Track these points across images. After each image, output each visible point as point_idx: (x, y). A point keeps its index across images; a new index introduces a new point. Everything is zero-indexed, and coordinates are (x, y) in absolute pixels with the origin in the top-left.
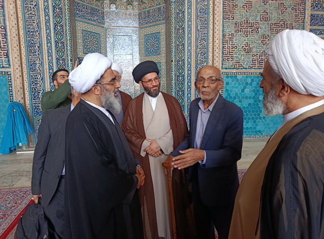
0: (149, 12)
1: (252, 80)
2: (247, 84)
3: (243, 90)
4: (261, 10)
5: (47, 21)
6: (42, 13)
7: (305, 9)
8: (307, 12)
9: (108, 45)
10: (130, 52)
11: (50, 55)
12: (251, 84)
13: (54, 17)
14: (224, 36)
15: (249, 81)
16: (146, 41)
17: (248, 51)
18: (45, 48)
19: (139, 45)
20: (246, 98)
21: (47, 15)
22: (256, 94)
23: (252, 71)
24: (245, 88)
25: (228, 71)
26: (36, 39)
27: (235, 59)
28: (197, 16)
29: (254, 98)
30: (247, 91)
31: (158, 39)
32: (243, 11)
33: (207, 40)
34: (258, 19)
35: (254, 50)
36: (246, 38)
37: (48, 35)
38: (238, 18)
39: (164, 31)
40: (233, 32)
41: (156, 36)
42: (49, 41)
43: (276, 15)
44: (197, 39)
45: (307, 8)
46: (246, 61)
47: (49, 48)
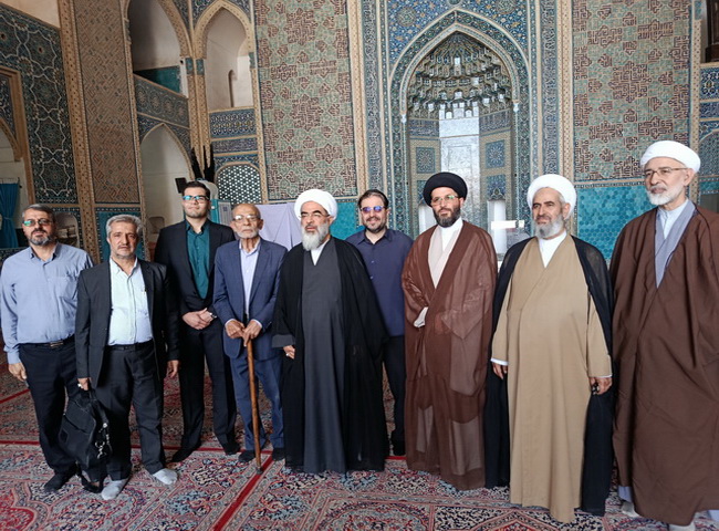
0: (491, 116)
1: (616, 193)
2: (608, 197)
3: (604, 205)
4: (625, 109)
5: (388, 148)
6: (383, 141)
7: (689, 101)
8: (692, 103)
9: (442, 159)
10: (469, 164)
11: (389, 180)
12: (614, 197)
13: (394, 143)
14: (575, 144)
15: (611, 193)
16: (488, 151)
17: (609, 159)
18: (385, 173)
19: (480, 156)
20: (609, 214)
21: (387, 142)
22: (621, 209)
23: (616, 181)
24: (606, 201)
25: (583, 183)
26: (378, 167)
27: (591, 169)
28: (544, 124)
29: (618, 214)
30: (609, 205)
31: (503, 148)
32: (601, 115)
33: (556, 150)
34: (621, 120)
35: (617, 157)
36: (605, 145)
37: (388, 161)
38: (593, 122)
39: (509, 138)
40: (588, 139)
41: (500, 145)
42: (388, 167)
43: (646, 112)
44: (544, 150)
45: (692, 98)
46: (606, 170)
47: (389, 174)
